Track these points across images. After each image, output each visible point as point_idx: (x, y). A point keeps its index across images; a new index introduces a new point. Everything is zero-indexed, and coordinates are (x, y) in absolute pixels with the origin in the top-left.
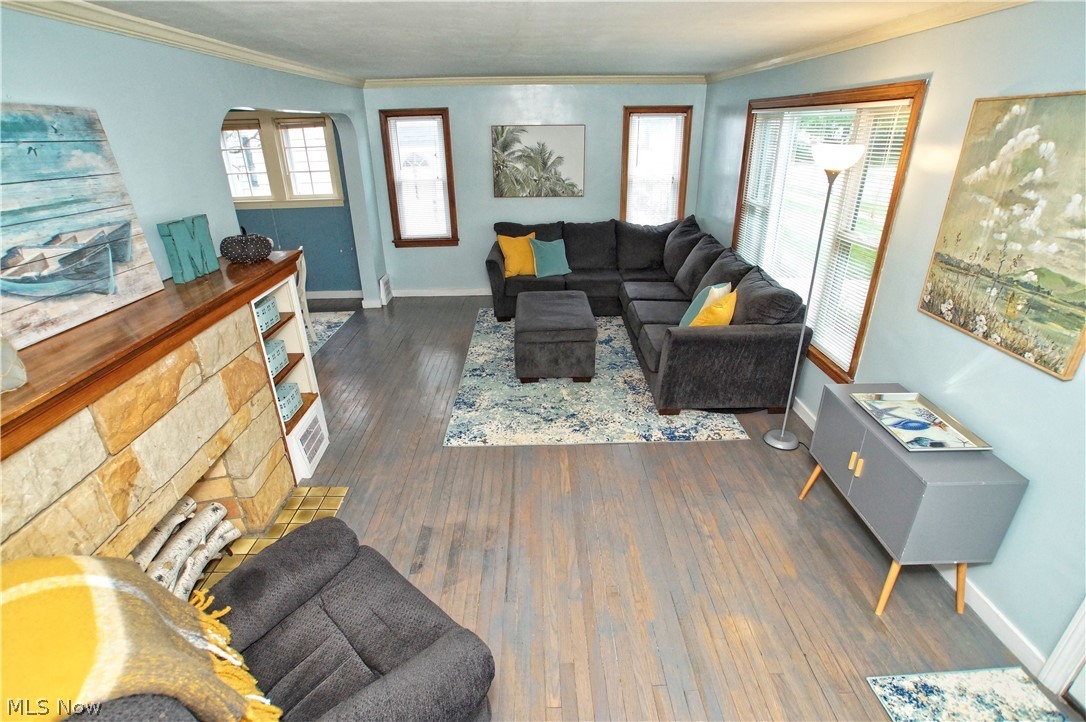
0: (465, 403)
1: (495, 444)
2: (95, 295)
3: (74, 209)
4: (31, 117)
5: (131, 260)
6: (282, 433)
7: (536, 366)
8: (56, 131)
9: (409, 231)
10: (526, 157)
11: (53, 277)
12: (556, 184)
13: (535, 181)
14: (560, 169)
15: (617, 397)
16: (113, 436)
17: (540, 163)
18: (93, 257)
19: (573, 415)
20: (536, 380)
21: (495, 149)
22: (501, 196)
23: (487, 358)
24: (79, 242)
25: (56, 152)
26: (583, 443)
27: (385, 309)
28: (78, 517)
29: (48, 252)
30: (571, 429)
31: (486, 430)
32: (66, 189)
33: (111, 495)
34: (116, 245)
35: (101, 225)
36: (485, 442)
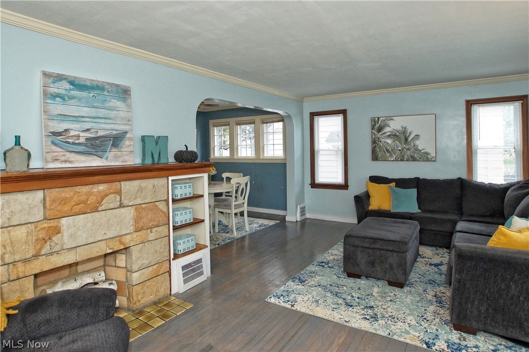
0: (300, 279)
1: (299, 309)
2: (96, 157)
3: (103, 121)
4: (100, 85)
5: (121, 147)
6: (170, 258)
7: (358, 265)
8: (108, 91)
9: (321, 178)
10: (394, 136)
11: (79, 144)
12: (415, 152)
13: (400, 150)
14: (417, 142)
15: (420, 304)
16: (50, 209)
17: (403, 139)
18: (103, 141)
19: (371, 307)
20: (359, 277)
21: (373, 131)
22: (377, 160)
23: (336, 257)
24: (98, 134)
25: (104, 99)
26: (366, 329)
27: (298, 223)
28: (13, 240)
29: (82, 134)
30: (362, 317)
31: (299, 298)
32: (102, 112)
33: (36, 238)
34: (117, 140)
35: (113, 130)
36: (292, 306)
